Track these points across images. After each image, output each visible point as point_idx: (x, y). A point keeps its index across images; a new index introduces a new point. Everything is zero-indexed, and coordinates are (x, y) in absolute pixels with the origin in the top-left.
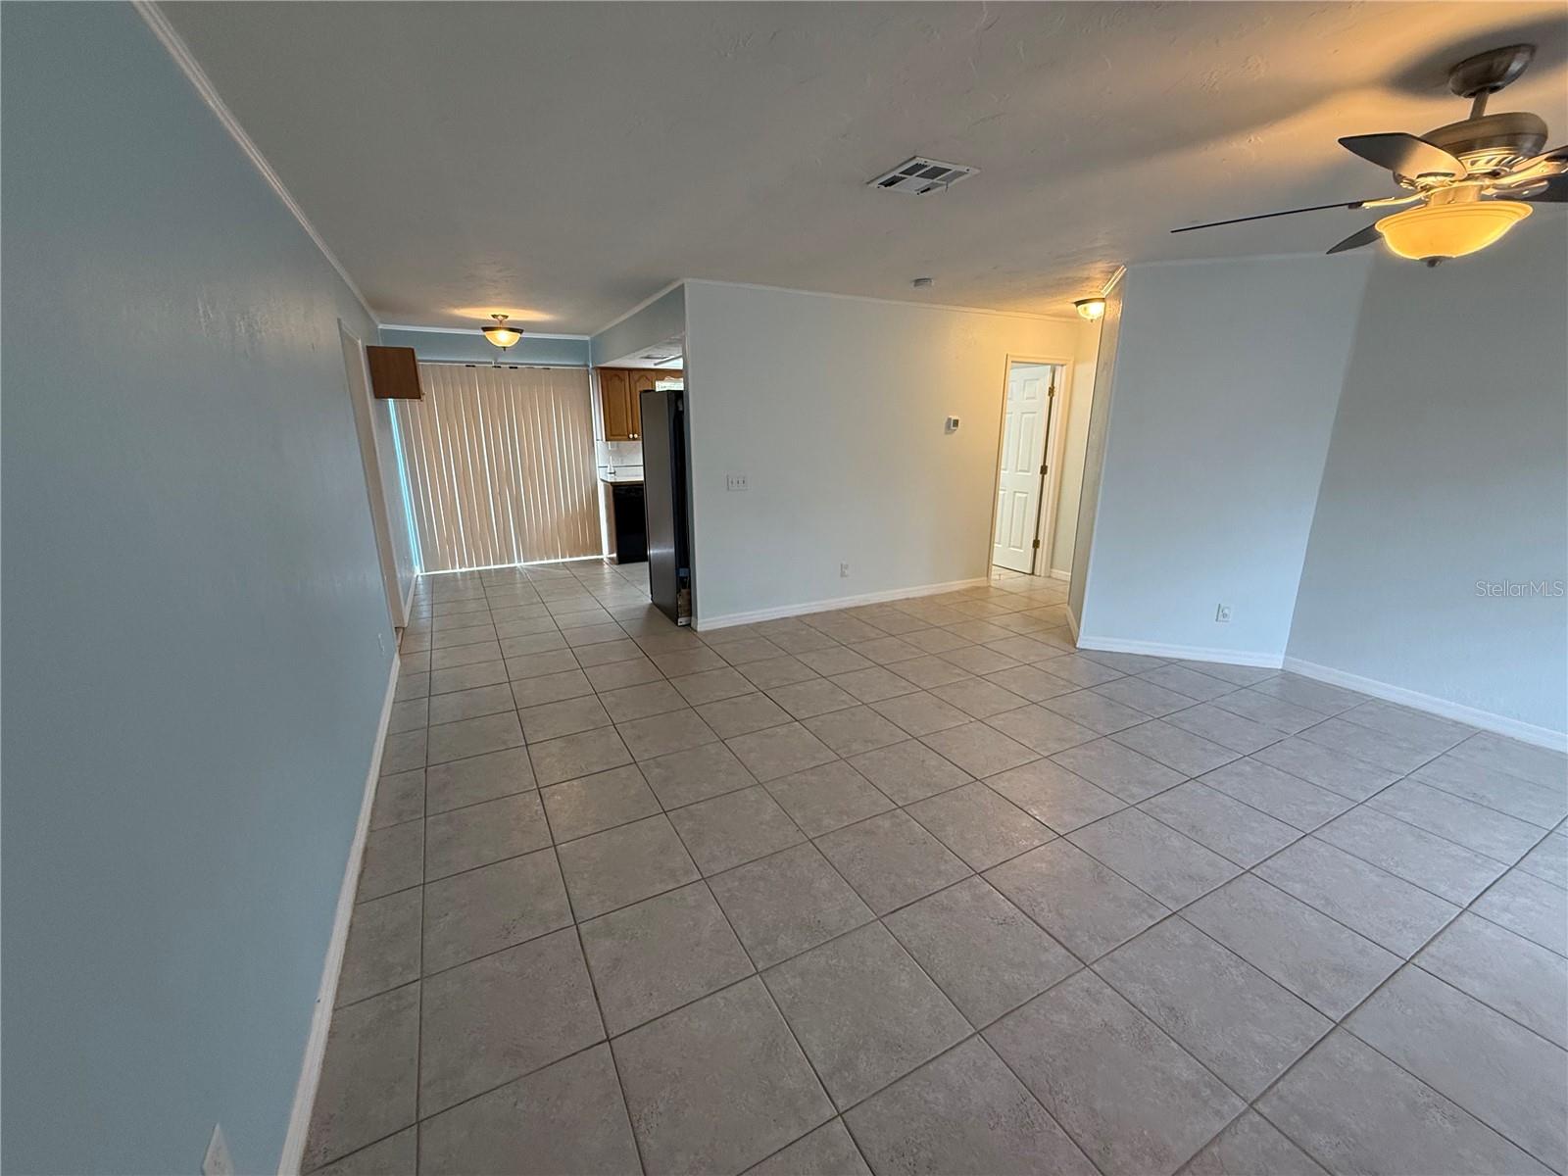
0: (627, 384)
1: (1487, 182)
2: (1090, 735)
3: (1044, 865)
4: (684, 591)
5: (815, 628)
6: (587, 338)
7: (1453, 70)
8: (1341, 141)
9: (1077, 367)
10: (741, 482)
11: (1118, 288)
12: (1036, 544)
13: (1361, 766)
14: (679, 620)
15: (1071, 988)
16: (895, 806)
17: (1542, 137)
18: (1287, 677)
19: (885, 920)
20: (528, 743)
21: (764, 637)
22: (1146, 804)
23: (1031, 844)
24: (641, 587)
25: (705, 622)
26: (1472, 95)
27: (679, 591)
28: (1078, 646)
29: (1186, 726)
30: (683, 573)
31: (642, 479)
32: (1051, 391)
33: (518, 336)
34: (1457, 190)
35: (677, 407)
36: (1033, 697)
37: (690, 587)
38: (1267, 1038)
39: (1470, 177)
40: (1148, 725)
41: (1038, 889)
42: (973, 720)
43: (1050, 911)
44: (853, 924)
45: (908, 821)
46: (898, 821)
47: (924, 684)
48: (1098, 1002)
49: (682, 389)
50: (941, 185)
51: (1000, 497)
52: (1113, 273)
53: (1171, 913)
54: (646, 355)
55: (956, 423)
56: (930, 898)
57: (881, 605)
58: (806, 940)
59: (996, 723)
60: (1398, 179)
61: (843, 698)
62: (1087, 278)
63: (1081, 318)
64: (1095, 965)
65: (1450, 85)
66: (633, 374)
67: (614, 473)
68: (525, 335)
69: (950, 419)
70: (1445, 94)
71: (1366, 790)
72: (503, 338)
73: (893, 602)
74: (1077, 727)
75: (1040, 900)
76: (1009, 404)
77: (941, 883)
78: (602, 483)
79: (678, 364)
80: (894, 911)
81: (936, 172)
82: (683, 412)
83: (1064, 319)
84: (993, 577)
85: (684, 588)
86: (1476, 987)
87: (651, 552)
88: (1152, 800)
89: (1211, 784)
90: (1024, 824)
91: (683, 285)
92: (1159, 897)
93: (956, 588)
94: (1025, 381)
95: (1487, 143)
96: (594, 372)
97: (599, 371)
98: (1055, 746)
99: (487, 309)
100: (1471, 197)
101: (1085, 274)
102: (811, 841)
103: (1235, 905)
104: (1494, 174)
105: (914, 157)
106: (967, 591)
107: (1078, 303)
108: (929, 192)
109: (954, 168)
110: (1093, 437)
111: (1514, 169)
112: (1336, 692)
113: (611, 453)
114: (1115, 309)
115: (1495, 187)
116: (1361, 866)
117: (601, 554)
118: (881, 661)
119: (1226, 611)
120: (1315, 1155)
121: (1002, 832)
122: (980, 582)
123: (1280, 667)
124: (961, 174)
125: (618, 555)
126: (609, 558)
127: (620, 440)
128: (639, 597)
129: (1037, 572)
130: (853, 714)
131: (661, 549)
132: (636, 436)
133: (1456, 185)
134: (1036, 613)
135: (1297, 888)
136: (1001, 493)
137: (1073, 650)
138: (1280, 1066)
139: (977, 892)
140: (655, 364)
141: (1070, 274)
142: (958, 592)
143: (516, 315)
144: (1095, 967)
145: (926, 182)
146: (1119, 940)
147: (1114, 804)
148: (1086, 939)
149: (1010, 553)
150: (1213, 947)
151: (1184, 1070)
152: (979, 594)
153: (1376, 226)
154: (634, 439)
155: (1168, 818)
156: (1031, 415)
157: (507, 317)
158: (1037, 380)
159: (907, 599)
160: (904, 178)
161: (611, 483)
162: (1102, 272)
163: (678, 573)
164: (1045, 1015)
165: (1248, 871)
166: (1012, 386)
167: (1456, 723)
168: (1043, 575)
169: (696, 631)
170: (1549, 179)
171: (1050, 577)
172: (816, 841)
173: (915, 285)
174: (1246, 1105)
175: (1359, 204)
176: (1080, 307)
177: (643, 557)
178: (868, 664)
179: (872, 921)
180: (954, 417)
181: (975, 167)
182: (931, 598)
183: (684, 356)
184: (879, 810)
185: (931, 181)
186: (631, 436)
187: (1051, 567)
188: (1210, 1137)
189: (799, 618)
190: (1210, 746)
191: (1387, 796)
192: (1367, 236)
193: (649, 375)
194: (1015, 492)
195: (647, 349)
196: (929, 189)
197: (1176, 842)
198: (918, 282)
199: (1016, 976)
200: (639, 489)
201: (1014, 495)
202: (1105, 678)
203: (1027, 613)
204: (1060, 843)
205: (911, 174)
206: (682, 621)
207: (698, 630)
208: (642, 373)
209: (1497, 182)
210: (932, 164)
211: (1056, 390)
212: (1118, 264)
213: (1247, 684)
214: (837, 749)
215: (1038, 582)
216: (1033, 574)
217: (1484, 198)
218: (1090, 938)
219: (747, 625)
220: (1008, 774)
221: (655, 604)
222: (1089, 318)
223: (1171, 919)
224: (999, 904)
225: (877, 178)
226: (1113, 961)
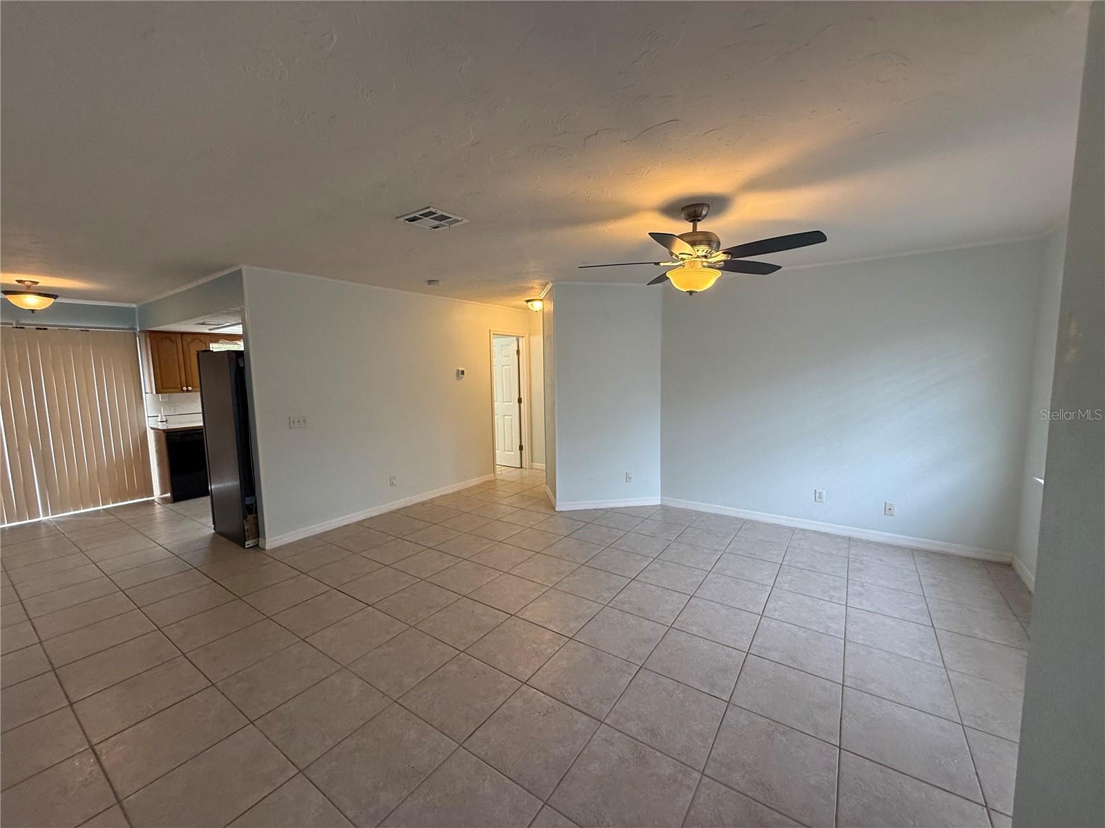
0: (180, 346)
1: (704, 259)
2: (574, 566)
3: (564, 662)
4: (250, 517)
5: (374, 529)
6: (134, 306)
7: (683, 209)
8: (649, 234)
9: (532, 338)
10: (302, 421)
11: (548, 295)
12: (521, 448)
13: (705, 551)
14: (247, 543)
15: (596, 743)
16: (458, 652)
17: (719, 244)
18: (664, 508)
19: (466, 745)
20: (73, 701)
21: (330, 543)
22: (613, 602)
23: (554, 650)
24: (203, 520)
25: (272, 541)
26: (691, 221)
27: (245, 517)
28: (557, 510)
29: (623, 548)
30: (248, 501)
31: (202, 424)
32: (518, 352)
33: (52, 300)
34: (694, 261)
35: (238, 364)
36: (537, 549)
37: (256, 512)
38: (701, 726)
39: (698, 257)
40: (604, 552)
41: (564, 680)
42: (502, 573)
43: (574, 693)
44: (441, 758)
45: (470, 660)
46: (462, 662)
47: (465, 555)
48: (612, 745)
49: (243, 349)
50: (445, 226)
51: (496, 419)
52: (545, 286)
53: (639, 667)
54: (202, 321)
55: (463, 372)
56: (495, 714)
57: (423, 503)
58: (404, 788)
59: (516, 572)
60: (672, 254)
61: (405, 579)
62: (532, 288)
63: (530, 309)
64: (606, 720)
65: (683, 216)
66: (185, 337)
67: (166, 421)
68: (58, 300)
69: (458, 370)
70: (681, 219)
71: (710, 564)
72: (31, 302)
73: (432, 500)
74: (566, 562)
75: (566, 687)
76: (494, 360)
77: (501, 699)
78: (152, 431)
79: (238, 330)
80: (471, 735)
81: (442, 218)
82: (243, 368)
83: (519, 310)
84: (497, 473)
85: (251, 513)
86: (775, 656)
87: (213, 487)
88: (615, 599)
89: (643, 580)
90: (547, 638)
91: (240, 271)
92: (631, 659)
93: (475, 484)
94: (502, 346)
95: (701, 243)
96: (143, 335)
97: (148, 334)
98: (555, 579)
99: (12, 275)
100: (700, 266)
101: (531, 285)
102: (396, 702)
103: (669, 650)
104: (706, 257)
105: (429, 207)
106: (482, 484)
107: (528, 301)
108: (438, 229)
109: (454, 217)
110: (547, 379)
111: (713, 255)
112: (687, 512)
113: (164, 404)
114: (550, 307)
115: (707, 262)
116: (718, 606)
117: (152, 495)
118: (431, 545)
119: (630, 475)
120: (736, 788)
121: (534, 648)
122: (490, 477)
123: (660, 503)
124: (458, 221)
125: (173, 493)
126: (162, 498)
127: (171, 393)
128: (199, 529)
129: (524, 466)
130: (415, 590)
131: (224, 483)
132: (190, 388)
133: (693, 259)
134: (527, 493)
135: (694, 629)
136: (496, 416)
137: (554, 513)
138: (710, 740)
139: (526, 697)
140: (210, 330)
141: (524, 285)
142: (475, 486)
143: (45, 282)
144: (607, 721)
145: (436, 223)
146: (616, 697)
147: (596, 607)
148: (598, 704)
149: (506, 455)
150: (664, 680)
151: (666, 768)
152: (490, 486)
153: (667, 274)
154: (188, 391)
155: (626, 607)
156: (507, 367)
157: (37, 283)
158: (508, 345)
159: (442, 496)
160: (421, 218)
161: (163, 430)
162: (540, 285)
163: (243, 501)
164: (585, 769)
165: (671, 627)
166: (495, 349)
167: (737, 518)
168: (527, 467)
169: (265, 550)
170: (724, 261)
171: (532, 468)
172: (400, 701)
173: (428, 284)
174: (700, 775)
175: (658, 264)
176: (529, 303)
177: (204, 492)
178: (419, 548)
179: (457, 749)
180: (461, 369)
181: (466, 218)
182: (459, 492)
183: (244, 324)
184: (447, 659)
185: (439, 222)
186: (185, 388)
187: (532, 461)
188: (688, 804)
189: (359, 523)
190: (638, 557)
191: (719, 565)
192: (663, 278)
193: (202, 338)
194: (504, 415)
195: (203, 317)
196: (437, 227)
197: (633, 621)
198: (430, 282)
199: (561, 749)
200: (199, 433)
201: (504, 418)
202: (576, 528)
203: (522, 493)
204: (571, 644)
205: (426, 217)
206: (249, 543)
207: (267, 548)
208: (195, 336)
209: (707, 260)
210: (440, 213)
211: (521, 351)
212: (546, 281)
213: (647, 516)
214: (407, 620)
215: (526, 472)
216: (521, 467)
217: (704, 267)
218: (601, 702)
219: (314, 536)
220: (531, 605)
221: (219, 533)
222: (535, 310)
223: (640, 671)
224: (542, 700)
225: (404, 216)
226: (616, 712)
